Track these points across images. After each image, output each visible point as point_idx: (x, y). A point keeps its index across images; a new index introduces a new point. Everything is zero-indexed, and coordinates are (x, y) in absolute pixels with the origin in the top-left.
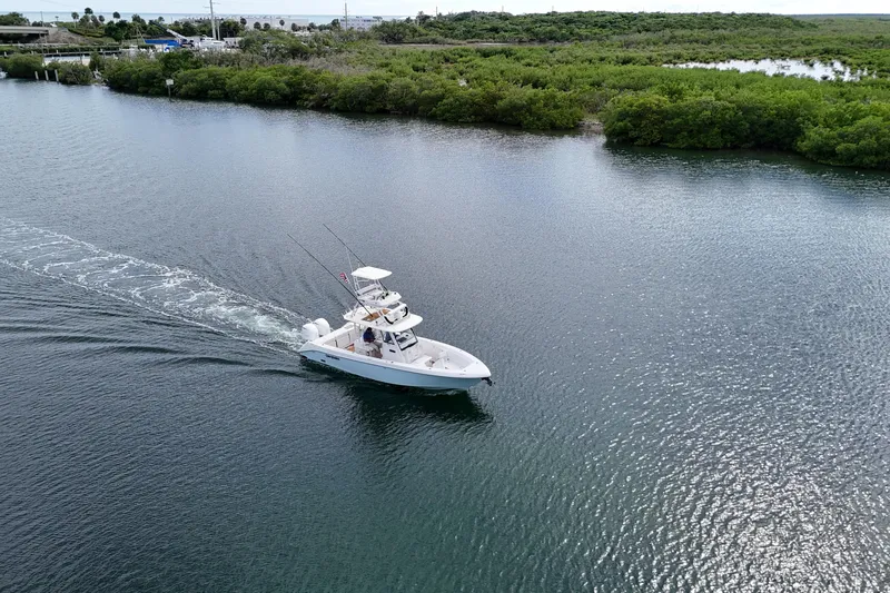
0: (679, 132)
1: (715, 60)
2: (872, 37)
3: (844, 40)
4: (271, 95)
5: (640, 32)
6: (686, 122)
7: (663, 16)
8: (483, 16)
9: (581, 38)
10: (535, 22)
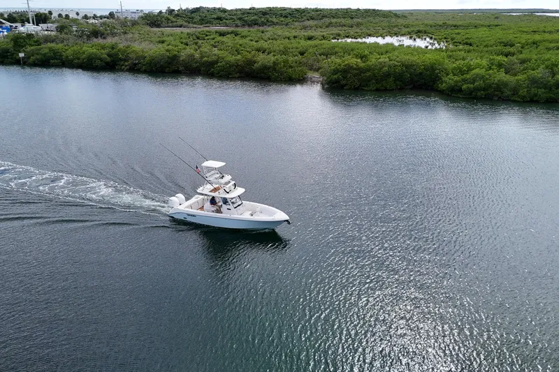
0: (369, 81)
1: (360, 37)
2: (441, 23)
3: (427, 25)
4: (98, 63)
5: (308, 20)
6: (374, 74)
7: (320, 10)
8: (208, 10)
9: (274, 24)
10: (243, 14)
